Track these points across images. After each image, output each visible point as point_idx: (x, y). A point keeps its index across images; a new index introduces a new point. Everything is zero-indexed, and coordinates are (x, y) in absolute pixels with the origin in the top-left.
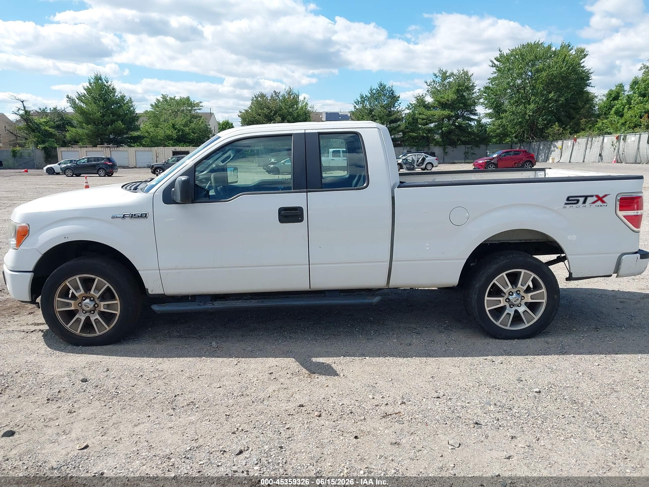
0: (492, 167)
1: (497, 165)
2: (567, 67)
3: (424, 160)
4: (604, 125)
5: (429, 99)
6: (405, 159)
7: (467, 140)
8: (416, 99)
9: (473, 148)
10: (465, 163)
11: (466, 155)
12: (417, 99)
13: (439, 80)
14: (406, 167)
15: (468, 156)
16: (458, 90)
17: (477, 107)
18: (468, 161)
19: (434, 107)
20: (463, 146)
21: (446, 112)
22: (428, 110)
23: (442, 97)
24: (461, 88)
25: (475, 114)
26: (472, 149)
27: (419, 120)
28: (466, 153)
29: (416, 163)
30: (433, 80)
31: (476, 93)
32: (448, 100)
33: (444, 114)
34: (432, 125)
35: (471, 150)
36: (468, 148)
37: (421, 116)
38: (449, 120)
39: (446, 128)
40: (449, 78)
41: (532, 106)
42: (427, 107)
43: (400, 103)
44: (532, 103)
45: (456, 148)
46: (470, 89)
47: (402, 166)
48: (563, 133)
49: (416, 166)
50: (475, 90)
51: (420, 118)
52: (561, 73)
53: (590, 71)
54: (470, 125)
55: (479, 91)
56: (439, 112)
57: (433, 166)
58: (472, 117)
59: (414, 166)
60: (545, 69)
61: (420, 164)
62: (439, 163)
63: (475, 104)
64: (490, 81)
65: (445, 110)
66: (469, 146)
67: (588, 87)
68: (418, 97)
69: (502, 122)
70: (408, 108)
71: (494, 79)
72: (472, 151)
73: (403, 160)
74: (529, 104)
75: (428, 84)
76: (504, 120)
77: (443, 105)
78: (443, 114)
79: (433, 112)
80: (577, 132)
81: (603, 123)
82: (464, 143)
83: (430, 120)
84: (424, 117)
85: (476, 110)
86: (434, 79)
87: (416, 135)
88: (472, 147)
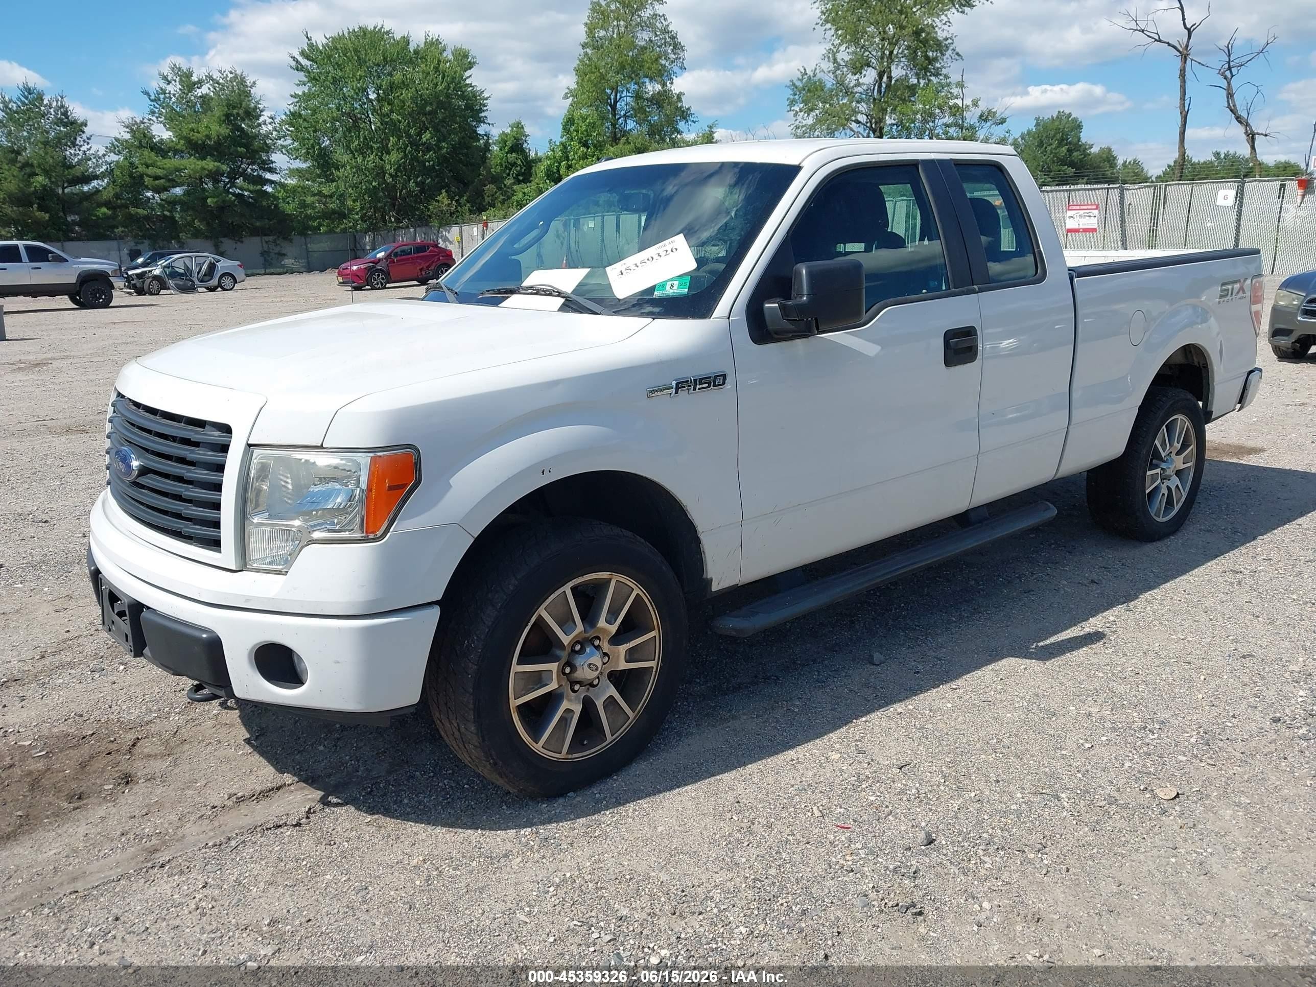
0: (379, 279)
1: (389, 274)
2: (445, 84)
3: (212, 267)
4: (526, 197)
5: (161, 133)
6: (167, 267)
7: (267, 226)
8: (128, 130)
9: (278, 242)
10: (265, 274)
11: (265, 258)
12: (132, 130)
13: (174, 88)
14: (175, 284)
15: (269, 259)
16: (227, 116)
17: (273, 155)
18: (272, 270)
19: (176, 152)
20: (256, 240)
21: (210, 164)
22: (164, 157)
23: (192, 130)
24: (235, 112)
25: (272, 171)
26: (276, 245)
27: (146, 179)
28: (264, 254)
29: (196, 275)
30: (161, 89)
31: (265, 124)
32: (208, 137)
33: (206, 167)
34: (178, 191)
35: (274, 248)
36: (267, 242)
37: (151, 171)
38: (216, 181)
39: (215, 200)
40: (198, 88)
41: (395, 156)
42: (160, 149)
43: (89, 139)
44: (393, 150)
45: (242, 242)
46: (252, 114)
47: (165, 283)
48: (458, 211)
49: (197, 282)
50: (261, 119)
51: (148, 176)
52: (437, 96)
53: (486, 95)
54: (266, 192)
55: (271, 120)
56: (191, 164)
57: (235, 282)
58: (268, 176)
59: (193, 281)
60: (408, 85)
61: (207, 278)
62: (247, 275)
63: (267, 149)
64: (296, 100)
65: (204, 158)
66: (271, 238)
67: (482, 124)
68: (133, 125)
69: (337, 187)
70: (112, 149)
71: (307, 97)
72: (277, 250)
73: (164, 267)
74: (388, 153)
75: (153, 97)
76: (341, 183)
77: (199, 149)
78: (203, 169)
79: (173, 162)
80: (481, 209)
81: (524, 193)
82: (256, 232)
83: (173, 180)
84: (159, 172)
85: (272, 162)
86: (163, 85)
87: (145, 212)
88: (275, 241)
